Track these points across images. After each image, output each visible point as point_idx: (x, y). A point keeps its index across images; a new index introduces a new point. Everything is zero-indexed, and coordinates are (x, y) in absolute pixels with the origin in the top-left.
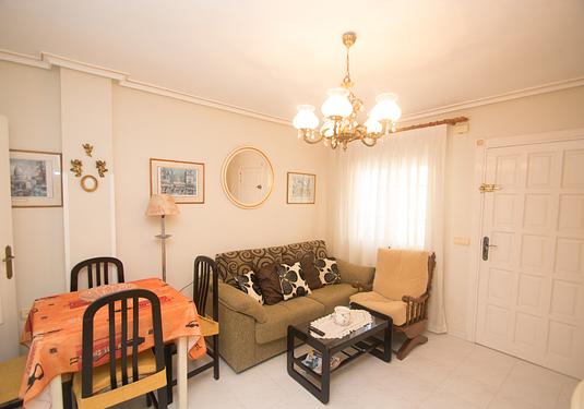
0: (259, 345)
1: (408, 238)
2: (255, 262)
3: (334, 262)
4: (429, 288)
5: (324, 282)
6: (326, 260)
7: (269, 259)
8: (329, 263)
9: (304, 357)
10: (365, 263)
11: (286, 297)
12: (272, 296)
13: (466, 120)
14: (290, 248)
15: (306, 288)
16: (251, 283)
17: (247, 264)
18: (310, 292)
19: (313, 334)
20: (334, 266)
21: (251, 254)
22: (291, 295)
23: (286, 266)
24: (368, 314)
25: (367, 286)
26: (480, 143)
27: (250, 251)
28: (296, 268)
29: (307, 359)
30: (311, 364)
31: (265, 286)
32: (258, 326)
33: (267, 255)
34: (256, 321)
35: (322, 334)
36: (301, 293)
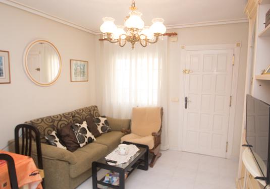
0: (72, 179)
1: (148, 100)
2: (55, 124)
3: (106, 119)
4: (161, 127)
5: (101, 132)
6: (100, 118)
7: (65, 121)
8: (103, 120)
9: (104, 179)
10: (123, 117)
11: (81, 145)
12: (72, 146)
13: (176, 34)
14: (77, 112)
15: (93, 137)
16: (57, 139)
17: (50, 126)
18: (95, 139)
19: (110, 164)
20: (106, 122)
21: (52, 119)
22: (85, 144)
23: (78, 125)
24: (135, 146)
25: (128, 131)
26: (183, 48)
27: (50, 117)
28: (85, 125)
29: (106, 179)
30: (109, 181)
31: (67, 140)
32: (72, 166)
33: (63, 119)
34: (69, 163)
35: (115, 162)
36: (90, 140)
